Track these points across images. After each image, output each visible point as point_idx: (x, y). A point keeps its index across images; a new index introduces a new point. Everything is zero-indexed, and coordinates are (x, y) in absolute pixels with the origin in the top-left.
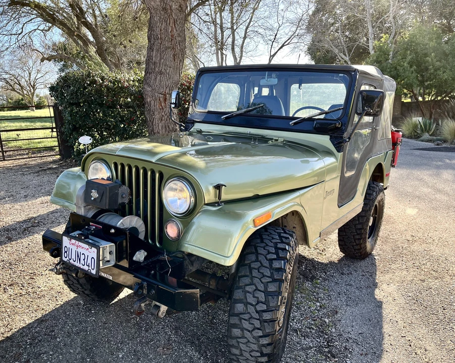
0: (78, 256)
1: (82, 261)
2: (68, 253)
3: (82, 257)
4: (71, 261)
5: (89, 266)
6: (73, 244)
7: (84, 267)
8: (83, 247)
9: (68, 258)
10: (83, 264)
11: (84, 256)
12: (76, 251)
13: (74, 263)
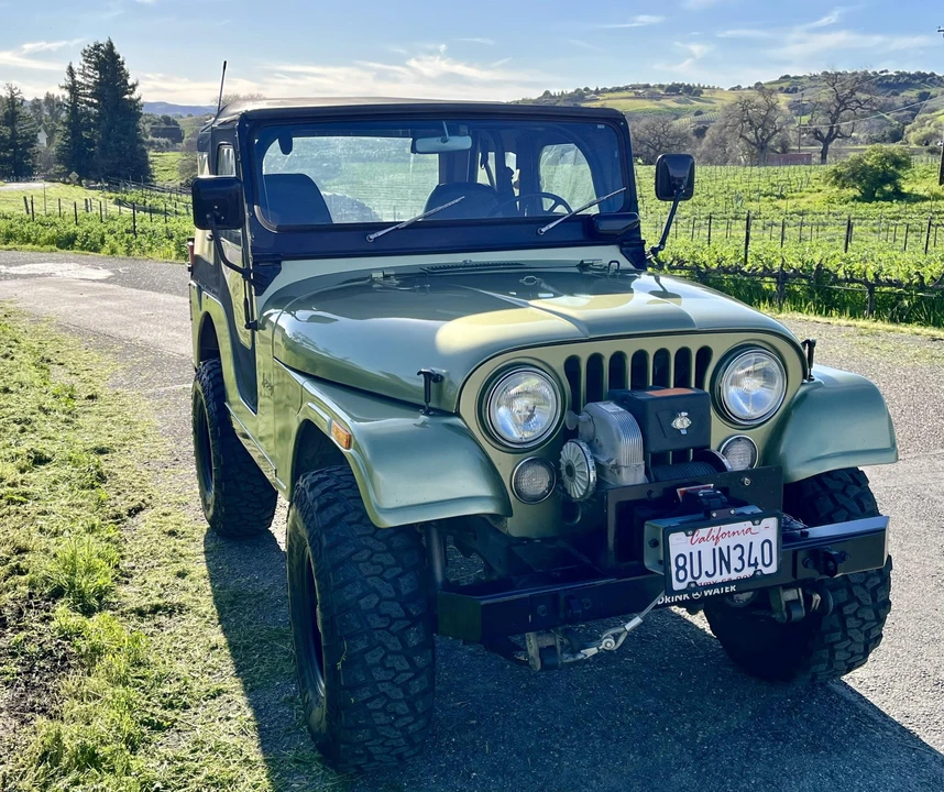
0: (723, 559)
1: (735, 563)
2: (688, 567)
3: (735, 554)
4: (698, 582)
6: (703, 538)
7: (742, 575)
8: (734, 533)
9: (689, 579)
10: (739, 568)
11: (739, 549)
12: (714, 549)
13: (711, 580)
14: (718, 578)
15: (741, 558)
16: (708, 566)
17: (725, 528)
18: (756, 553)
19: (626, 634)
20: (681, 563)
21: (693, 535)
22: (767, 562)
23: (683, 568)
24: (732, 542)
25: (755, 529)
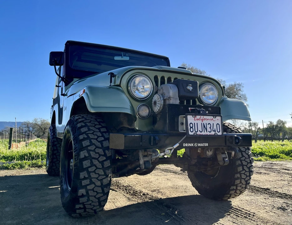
0: (205, 127)
2: (194, 128)
3: (208, 126)
4: (197, 133)
5: (215, 131)
6: (198, 119)
7: (211, 134)
8: (208, 119)
9: (194, 132)
10: (210, 131)
11: (210, 125)
12: (202, 123)
13: (201, 133)
14: (203, 133)
15: (210, 128)
16: (200, 129)
17: (205, 117)
18: (215, 127)
19: (174, 149)
20: (191, 126)
21: (195, 117)
22: (218, 131)
23: (192, 128)
24: (208, 122)
25: (214, 119)
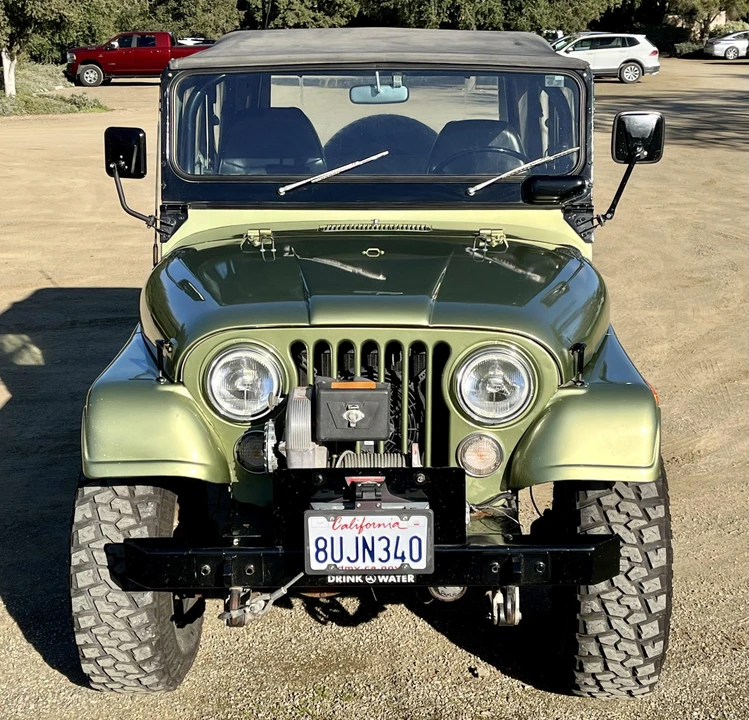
0: (366, 548)
1: (380, 553)
2: (328, 550)
3: (379, 547)
4: (339, 565)
5: (403, 558)
6: (346, 526)
7: (387, 565)
8: (379, 525)
9: (329, 561)
10: (384, 557)
11: (384, 540)
12: (357, 538)
13: (354, 566)
14: (360, 565)
15: (386, 549)
16: (350, 551)
17: (370, 519)
18: (404, 547)
20: (321, 544)
21: (335, 521)
22: (416, 557)
23: (324, 550)
24: (377, 533)
25: (403, 524)
